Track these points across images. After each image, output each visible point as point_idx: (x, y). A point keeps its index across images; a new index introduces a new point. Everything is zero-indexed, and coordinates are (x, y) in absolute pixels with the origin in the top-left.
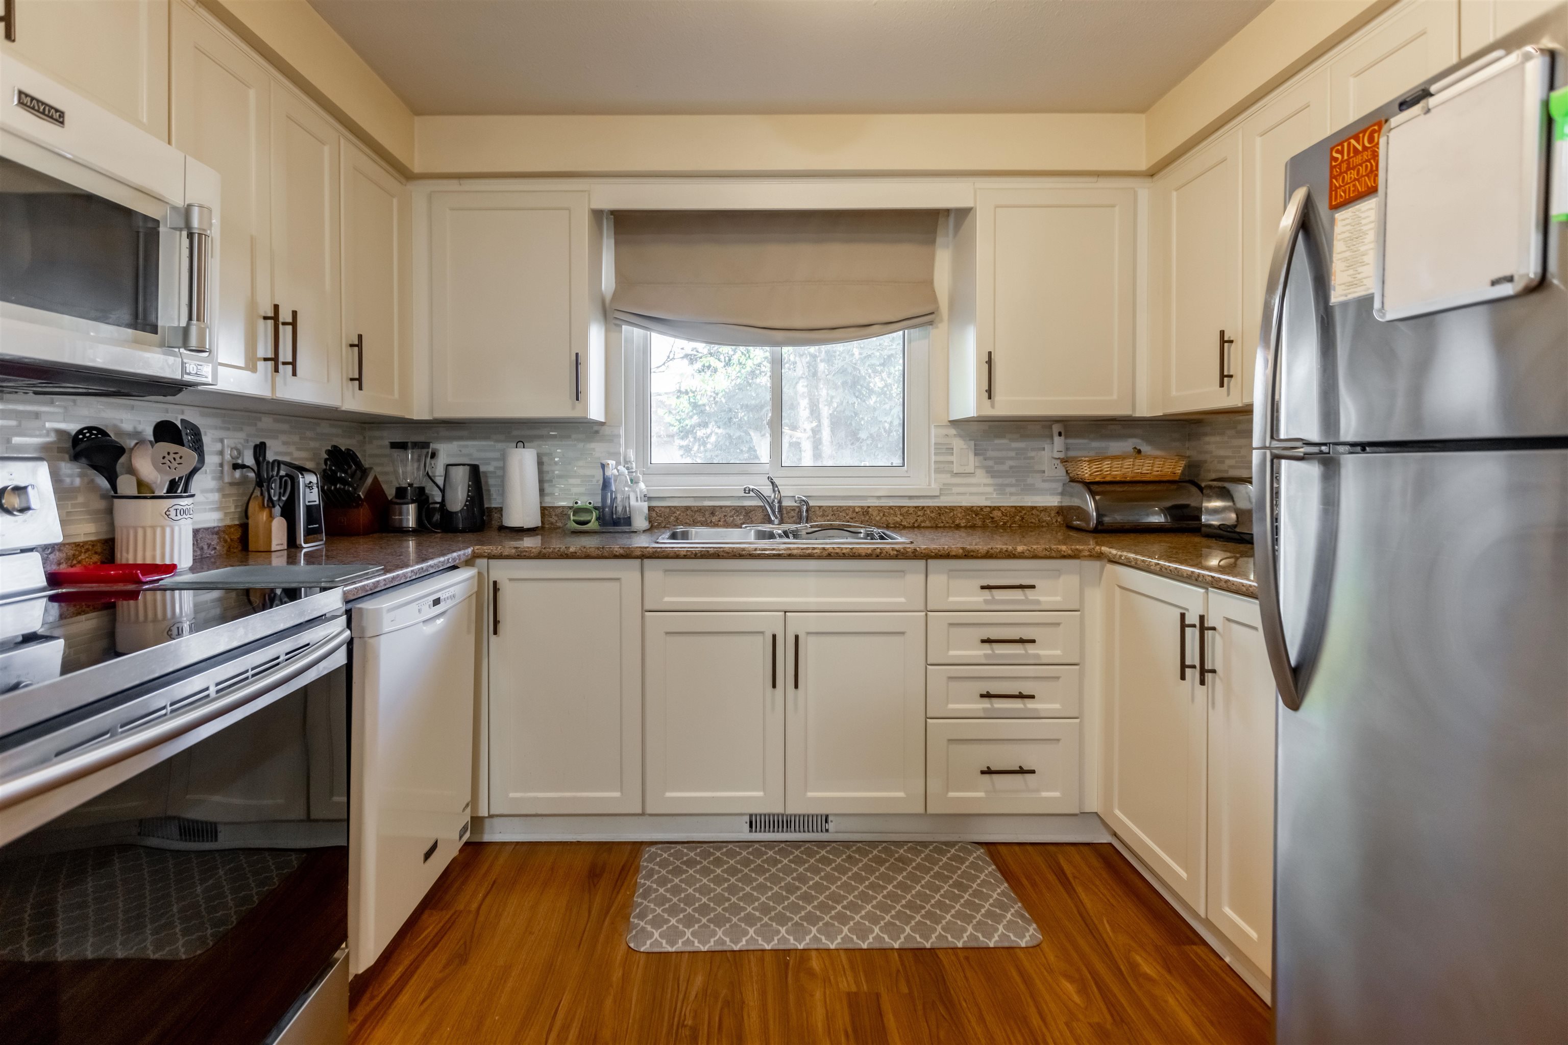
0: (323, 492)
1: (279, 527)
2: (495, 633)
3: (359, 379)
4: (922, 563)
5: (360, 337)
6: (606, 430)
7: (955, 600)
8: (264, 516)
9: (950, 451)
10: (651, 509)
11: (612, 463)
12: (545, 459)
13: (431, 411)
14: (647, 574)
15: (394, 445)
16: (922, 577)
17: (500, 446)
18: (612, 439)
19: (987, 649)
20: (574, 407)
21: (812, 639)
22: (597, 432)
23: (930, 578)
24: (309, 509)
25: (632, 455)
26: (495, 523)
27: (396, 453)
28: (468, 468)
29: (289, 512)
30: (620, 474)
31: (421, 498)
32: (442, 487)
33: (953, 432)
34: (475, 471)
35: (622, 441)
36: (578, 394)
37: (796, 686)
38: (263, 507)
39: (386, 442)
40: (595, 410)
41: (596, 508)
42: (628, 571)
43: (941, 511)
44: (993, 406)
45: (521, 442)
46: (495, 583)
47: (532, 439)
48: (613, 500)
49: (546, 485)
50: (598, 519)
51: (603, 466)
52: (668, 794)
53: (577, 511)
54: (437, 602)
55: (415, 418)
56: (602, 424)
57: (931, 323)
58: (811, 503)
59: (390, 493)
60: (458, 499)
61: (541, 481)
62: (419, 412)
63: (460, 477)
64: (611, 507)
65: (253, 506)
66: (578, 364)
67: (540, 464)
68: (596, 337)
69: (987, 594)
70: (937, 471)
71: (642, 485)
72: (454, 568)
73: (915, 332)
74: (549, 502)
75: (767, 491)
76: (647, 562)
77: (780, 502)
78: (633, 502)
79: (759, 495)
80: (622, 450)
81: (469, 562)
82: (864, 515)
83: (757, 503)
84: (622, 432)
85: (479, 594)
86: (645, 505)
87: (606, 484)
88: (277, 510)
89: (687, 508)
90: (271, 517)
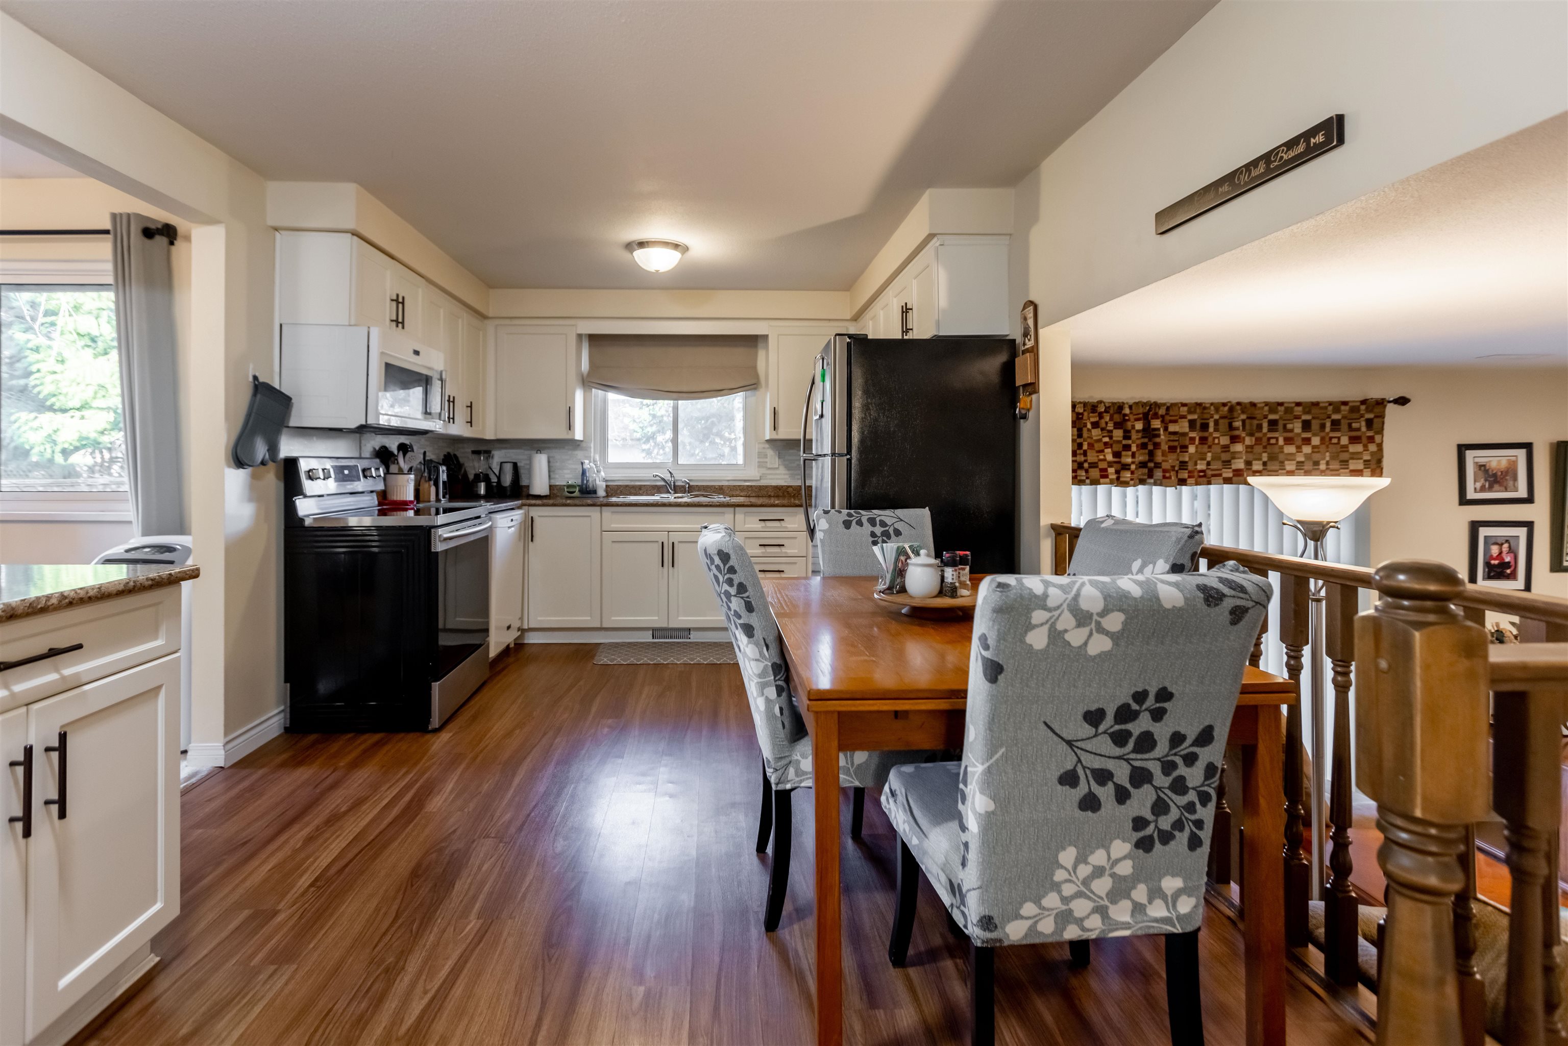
0: (448, 476)
1: (433, 489)
2: (532, 541)
3: (471, 422)
4: (732, 509)
5: (471, 403)
6: (584, 445)
7: (748, 526)
8: (426, 485)
9: (766, 456)
10: (607, 486)
11: (587, 462)
12: (551, 460)
13: (496, 434)
14: (604, 514)
15: (474, 452)
16: (732, 516)
17: (527, 452)
18: (587, 449)
19: (762, 550)
20: (568, 433)
21: (680, 544)
22: (579, 445)
23: (736, 516)
24: (444, 482)
25: (597, 457)
26: (524, 494)
27: (474, 456)
28: (512, 464)
29: (436, 484)
30: (591, 468)
31: (487, 479)
32: (498, 474)
33: (767, 446)
34: (515, 465)
35: (592, 450)
36: (570, 427)
37: (673, 566)
38: (426, 481)
39: (470, 451)
40: (578, 435)
41: (579, 486)
42: (594, 512)
43: (761, 488)
44: (777, 434)
45: (539, 451)
46: (532, 517)
47: (544, 448)
48: (587, 481)
49: (552, 473)
50: (579, 491)
51: (582, 463)
52: (613, 618)
53: (569, 486)
54: (512, 520)
55: (487, 438)
56: (581, 441)
57: (755, 389)
58: (691, 484)
59: (471, 477)
60: (507, 480)
61: (549, 471)
62: (489, 435)
63: (508, 468)
64: (586, 485)
65: (423, 481)
66: (570, 412)
67: (549, 462)
68: (579, 396)
69: (763, 524)
70: (759, 467)
71: (603, 474)
72: (512, 509)
73: (749, 393)
74: (554, 482)
75: (667, 477)
76: (603, 508)
77: (674, 483)
78: (598, 482)
79: (663, 480)
80: (592, 455)
81: (519, 508)
82: (720, 490)
83: (663, 483)
84: (592, 445)
85: (525, 521)
86: (604, 484)
87: (584, 473)
88: (432, 482)
89: (627, 486)
90: (430, 486)
